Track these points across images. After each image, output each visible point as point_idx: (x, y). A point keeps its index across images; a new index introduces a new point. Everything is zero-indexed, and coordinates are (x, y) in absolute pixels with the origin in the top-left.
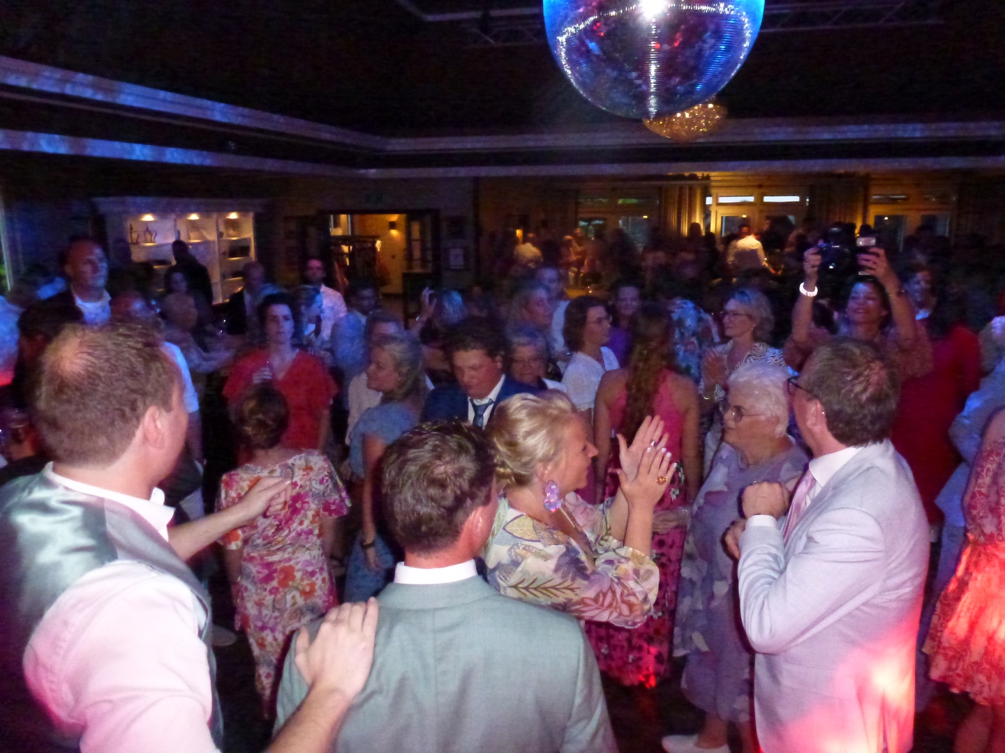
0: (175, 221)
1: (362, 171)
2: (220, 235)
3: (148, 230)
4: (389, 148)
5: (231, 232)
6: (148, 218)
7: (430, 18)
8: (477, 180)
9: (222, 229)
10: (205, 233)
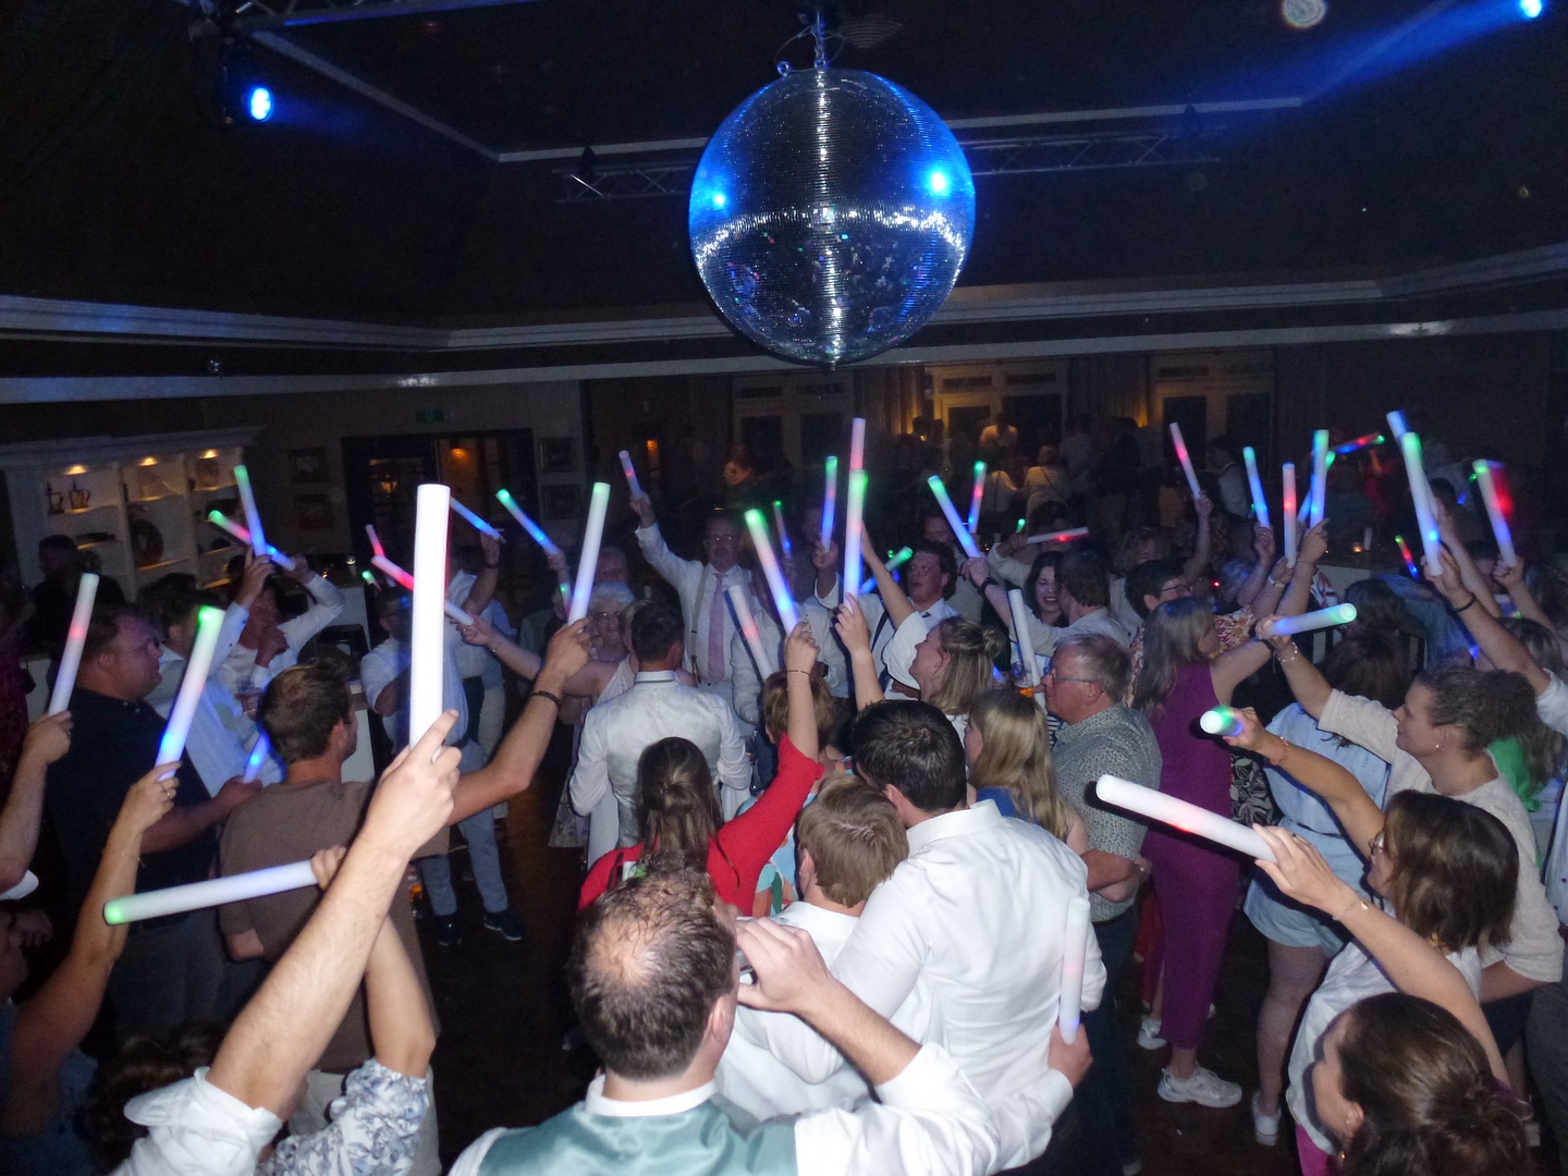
0: (120, 470)
1: (411, 382)
2: (191, 484)
3: (77, 489)
4: (451, 344)
5: (207, 478)
6: (77, 470)
7: (503, 158)
8: (586, 385)
9: (193, 475)
10: (167, 485)
